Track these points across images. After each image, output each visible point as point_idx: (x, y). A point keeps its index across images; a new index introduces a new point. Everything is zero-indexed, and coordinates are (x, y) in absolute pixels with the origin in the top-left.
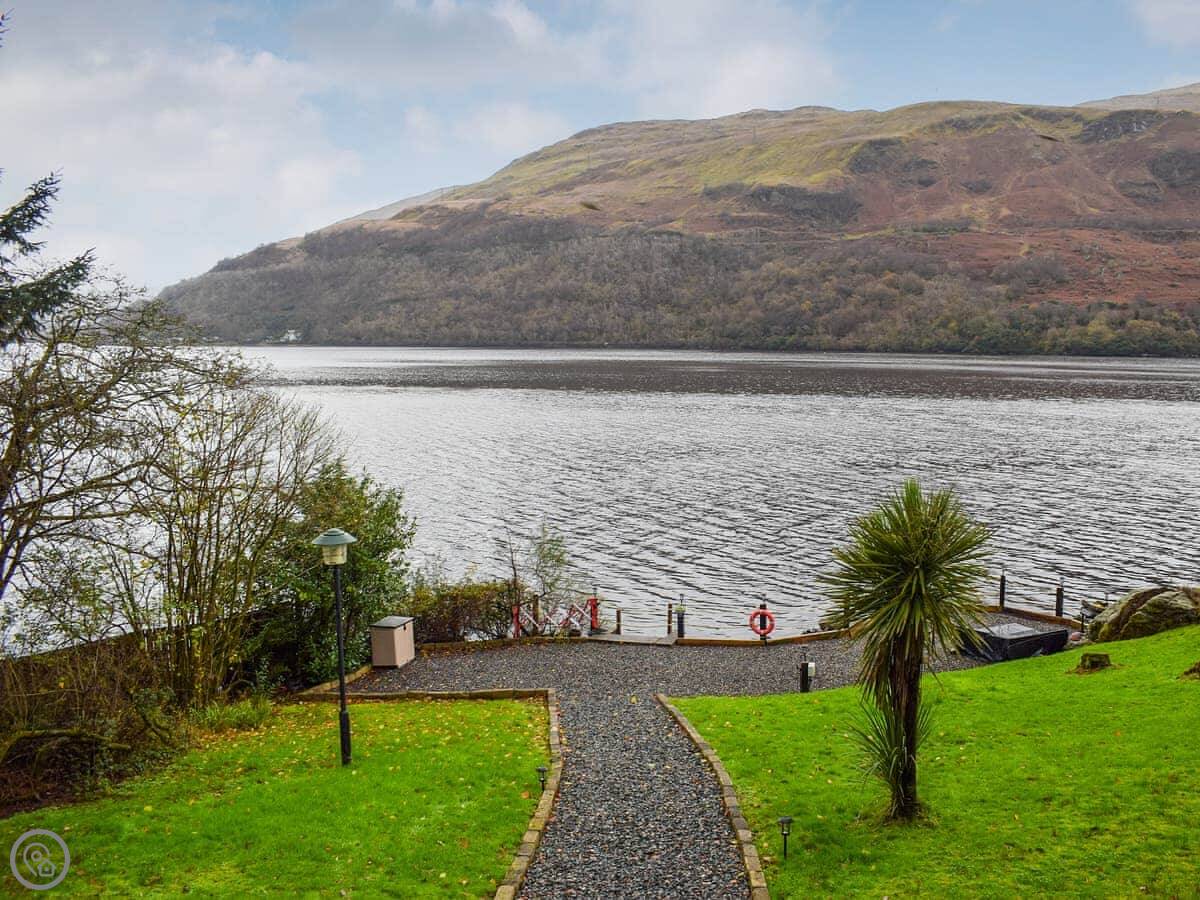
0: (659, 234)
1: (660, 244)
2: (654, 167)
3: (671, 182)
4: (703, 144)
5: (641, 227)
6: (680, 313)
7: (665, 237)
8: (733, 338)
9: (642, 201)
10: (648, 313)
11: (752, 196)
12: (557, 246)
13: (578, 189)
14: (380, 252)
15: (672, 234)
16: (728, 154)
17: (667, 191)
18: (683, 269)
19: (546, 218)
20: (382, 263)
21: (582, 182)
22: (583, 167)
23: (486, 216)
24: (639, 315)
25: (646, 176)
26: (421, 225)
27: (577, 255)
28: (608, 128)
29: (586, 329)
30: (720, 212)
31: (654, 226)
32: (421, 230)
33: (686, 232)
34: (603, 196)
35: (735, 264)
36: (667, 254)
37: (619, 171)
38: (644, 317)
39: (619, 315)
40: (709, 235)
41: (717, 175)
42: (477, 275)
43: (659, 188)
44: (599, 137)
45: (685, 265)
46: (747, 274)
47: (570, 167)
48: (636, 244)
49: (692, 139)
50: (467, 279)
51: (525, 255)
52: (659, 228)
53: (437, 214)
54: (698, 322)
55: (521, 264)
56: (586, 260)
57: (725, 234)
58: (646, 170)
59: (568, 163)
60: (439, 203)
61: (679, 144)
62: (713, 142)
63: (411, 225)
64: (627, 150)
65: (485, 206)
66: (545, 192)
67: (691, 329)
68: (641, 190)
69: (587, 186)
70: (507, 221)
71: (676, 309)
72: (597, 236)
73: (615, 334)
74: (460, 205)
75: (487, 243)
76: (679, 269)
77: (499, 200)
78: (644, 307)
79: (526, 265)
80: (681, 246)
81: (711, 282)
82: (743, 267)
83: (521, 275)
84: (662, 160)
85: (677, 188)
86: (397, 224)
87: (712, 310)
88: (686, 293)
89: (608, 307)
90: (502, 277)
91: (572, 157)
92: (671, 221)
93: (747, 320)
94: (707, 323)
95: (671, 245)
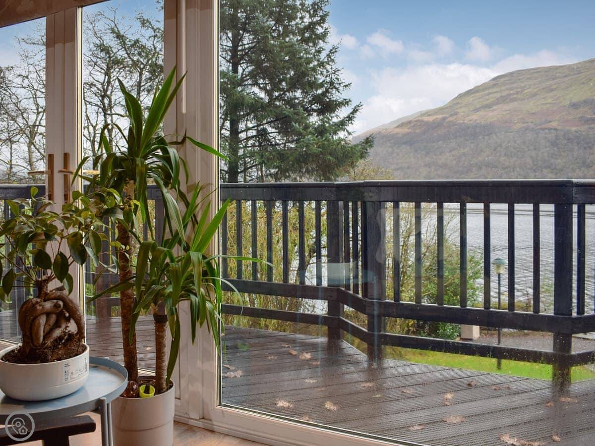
0: (543, 129)
1: (544, 135)
2: (539, 93)
3: (550, 101)
4: (567, 78)
5: (532, 125)
7: (547, 131)
9: (533, 112)
10: (537, 174)
12: (484, 138)
13: (495, 107)
15: (551, 129)
17: (548, 106)
18: (558, 148)
19: (478, 124)
21: (497, 103)
22: (498, 95)
23: (445, 124)
25: (535, 98)
27: (496, 143)
28: (511, 74)
30: (580, 115)
31: (540, 125)
33: (560, 128)
34: (509, 110)
35: (590, 145)
36: (548, 141)
37: (519, 96)
39: (520, 175)
40: (574, 129)
41: (577, 95)
42: (440, 155)
43: (543, 104)
44: (506, 78)
45: (560, 146)
47: (490, 96)
48: (530, 136)
49: (561, 75)
50: (435, 157)
51: (466, 144)
52: (543, 126)
53: (419, 124)
55: (464, 148)
56: (501, 146)
57: (583, 128)
58: (535, 95)
59: (490, 94)
61: (554, 79)
62: (574, 77)
64: (523, 85)
65: (444, 119)
66: (477, 110)
68: (532, 106)
69: (500, 105)
70: (456, 126)
71: (554, 171)
72: (506, 132)
74: (430, 119)
75: (445, 138)
76: (555, 149)
77: (451, 115)
78: (535, 171)
79: (467, 149)
80: (557, 136)
81: (575, 155)
83: (464, 154)
84: (544, 89)
85: (553, 103)
86: (398, 130)
88: (560, 162)
89: (513, 171)
90: (454, 156)
91: (490, 91)
92: (550, 122)
95: (550, 135)
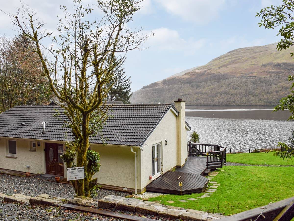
0: (250, 77)
1: (250, 79)
2: (249, 59)
3: (253, 63)
4: (262, 53)
5: (245, 75)
6: (255, 97)
7: (251, 77)
8: (270, 103)
9: (245, 68)
10: (247, 97)
11: (275, 65)
12: (223, 81)
13: (228, 66)
14: (180, 83)
15: (253, 76)
16: (269, 55)
17: (252, 65)
18: (256, 85)
19: (221, 74)
20: (180, 86)
21: (230, 64)
22: (230, 60)
23: (205, 74)
24: (244, 98)
25: (247, 62)
26: (189, 77)
27: (228, 83)
28: (237, 50)
29: (230, 101)
30: (266, 70)
31: (249, 75)
32: (190, 78)
33: (257, 76)
34: (235, 68)
35: (271, 84)
36: (252, 82)
37: (239, 61)
38: (246, 98)
39: (239, 98)
40: (263, 76)
41: (266, 61)
42: (203, 88)
43: (250, 65)
44: (234, 52)
45: (257, 84)
46: (274, 86)
47: (227, 60)
48: (244, 80)
49: (259, 51)
50: (201, 89)
51: (215, 83)
53: (194, 74)
54: (260, 99)
55: (214, 85)
56: (230, 84)
57: (268, 76)
58: (247, 60)
59: (227, 59)
60: (194, 71)
61: (256, 53)
62: (265, 52)
63: (187, 77)
64: (242, 55)
65: (205, 71)
66: (220, 67)
67: (258, 101)
68: (245, 65)
69: (231, 65)
70: (211, 75)
71: (254, 96)
72: (233, 78)
73: (238, 103)
74: (199, 71)
75: (205, 81)
76: (255, 85)
77: (208, 70)
78: (246, 96)
79: (215, 85)
80: (256, 80)
81: (264, 89)
82: (273, 84)
83: (214, 88)
84: (251, 57)
85: (255, 64)
86: (184, 77)
87: (264, 96)
88: (257, 92)
89: (236, 96)
90: (209, 89)
91: (227, 58)
92: (253, 73)
93: (274, 99)
94: (263, 99)
95: (253, 79)
